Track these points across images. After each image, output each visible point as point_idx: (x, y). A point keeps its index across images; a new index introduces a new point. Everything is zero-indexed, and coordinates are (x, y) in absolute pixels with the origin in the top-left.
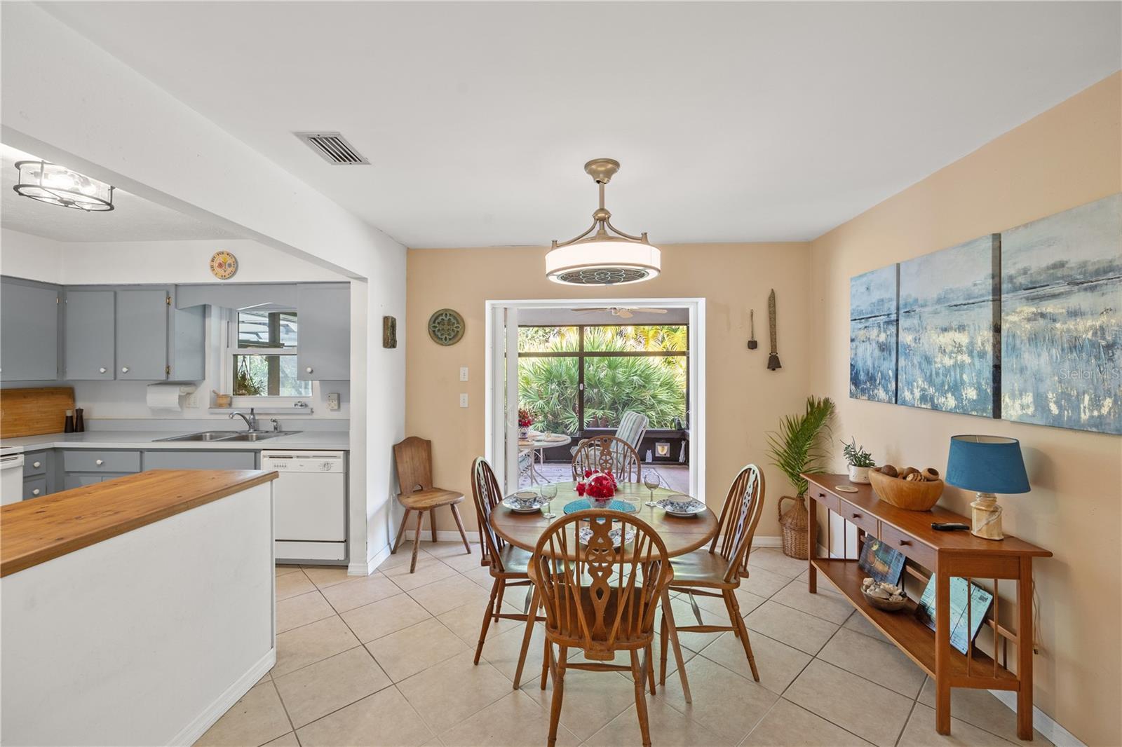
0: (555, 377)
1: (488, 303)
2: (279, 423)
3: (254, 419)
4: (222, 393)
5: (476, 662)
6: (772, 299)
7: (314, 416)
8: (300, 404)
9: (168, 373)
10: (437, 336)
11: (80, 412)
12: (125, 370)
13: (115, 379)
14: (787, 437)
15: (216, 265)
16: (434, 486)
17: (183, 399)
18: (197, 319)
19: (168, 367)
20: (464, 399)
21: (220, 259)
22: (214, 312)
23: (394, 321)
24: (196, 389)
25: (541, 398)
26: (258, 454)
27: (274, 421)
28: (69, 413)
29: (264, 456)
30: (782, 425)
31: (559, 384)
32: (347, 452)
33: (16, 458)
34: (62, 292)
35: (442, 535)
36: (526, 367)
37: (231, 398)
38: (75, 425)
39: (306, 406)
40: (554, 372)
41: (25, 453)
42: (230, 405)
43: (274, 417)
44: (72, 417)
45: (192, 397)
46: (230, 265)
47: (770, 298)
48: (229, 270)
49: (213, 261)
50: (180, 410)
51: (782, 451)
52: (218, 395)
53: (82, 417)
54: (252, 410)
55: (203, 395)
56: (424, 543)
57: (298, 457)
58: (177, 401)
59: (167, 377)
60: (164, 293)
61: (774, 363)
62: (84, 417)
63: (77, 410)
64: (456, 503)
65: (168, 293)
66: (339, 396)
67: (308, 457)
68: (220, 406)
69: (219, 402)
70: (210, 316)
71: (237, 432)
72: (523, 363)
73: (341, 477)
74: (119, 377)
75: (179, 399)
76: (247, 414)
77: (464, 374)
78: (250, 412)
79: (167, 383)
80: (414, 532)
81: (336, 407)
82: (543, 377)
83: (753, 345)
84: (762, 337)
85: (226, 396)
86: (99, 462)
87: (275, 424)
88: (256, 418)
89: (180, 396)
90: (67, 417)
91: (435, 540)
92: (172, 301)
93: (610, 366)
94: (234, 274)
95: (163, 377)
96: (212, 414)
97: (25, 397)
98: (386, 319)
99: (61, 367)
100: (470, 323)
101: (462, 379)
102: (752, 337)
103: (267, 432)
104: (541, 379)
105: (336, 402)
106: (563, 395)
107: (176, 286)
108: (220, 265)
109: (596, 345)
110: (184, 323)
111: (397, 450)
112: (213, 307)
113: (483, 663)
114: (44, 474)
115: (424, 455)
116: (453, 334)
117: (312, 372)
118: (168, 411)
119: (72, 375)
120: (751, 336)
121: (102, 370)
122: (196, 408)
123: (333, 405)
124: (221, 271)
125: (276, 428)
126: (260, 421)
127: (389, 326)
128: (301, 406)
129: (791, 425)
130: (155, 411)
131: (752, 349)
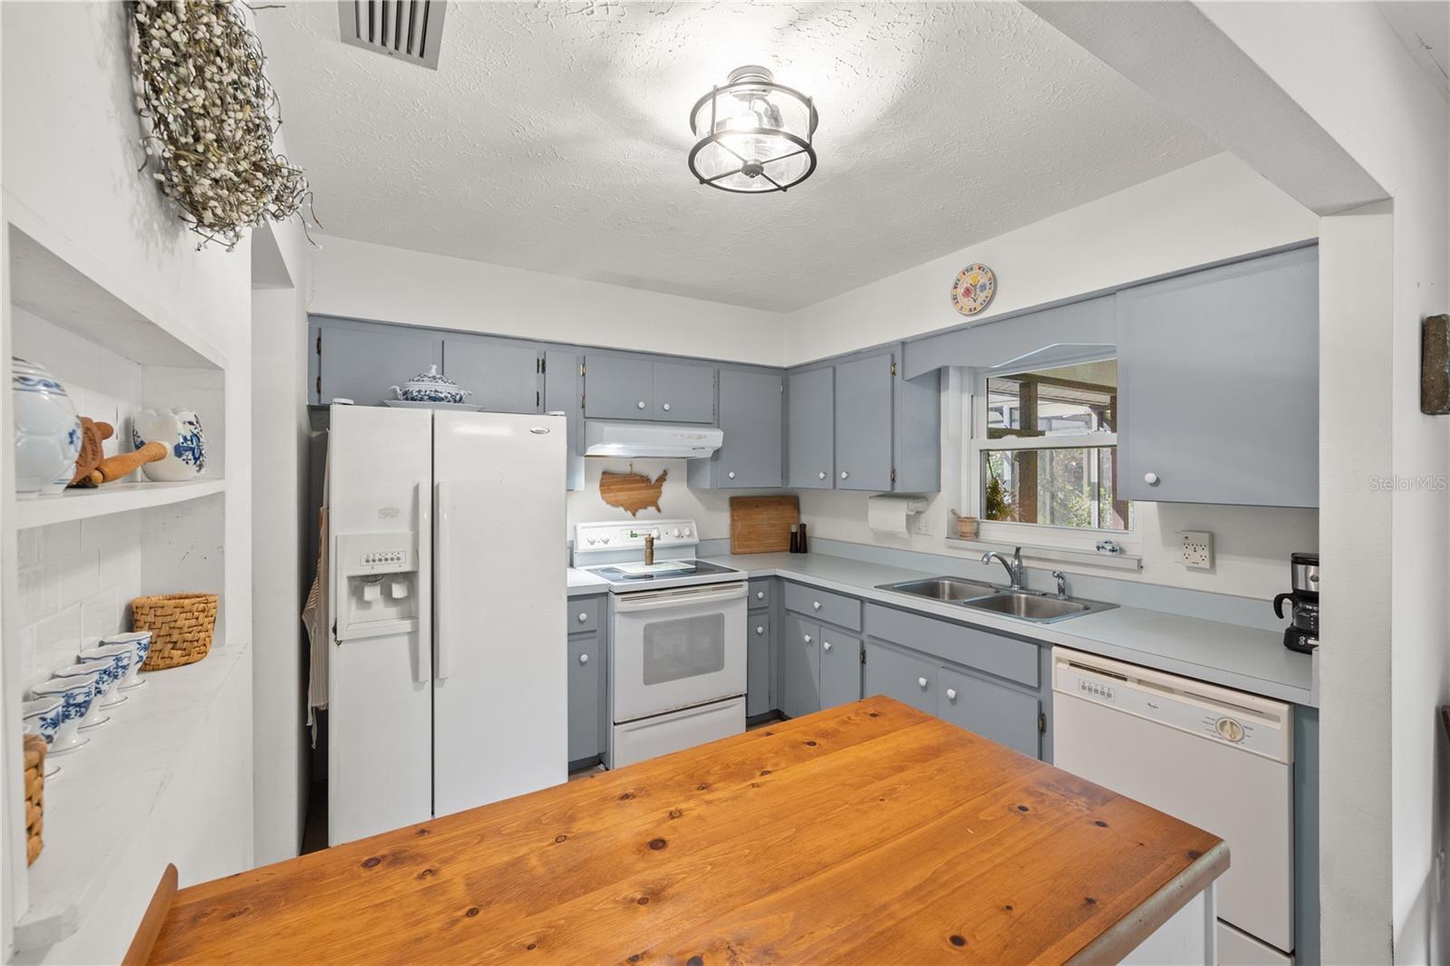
2: (1068, 581)
3: (1020, 566)
4: (964, 514)
7: (1145, 577)
8: (1109, 547)
9: (893, 480)
11: (803, 527)
12: (844, 475)
13: (835, 488)
15: (961, 290)
17: (912, 520)
18: (930, 393)
19: (893, 472)
21: (966, 282)
22: (953, 379)
24: (928, 505)
26: (1044, 651)
27: (1059, 576)
28: (794, 529)
29: (1059, 660)
32: (1301, 711)
33: (741, 586)
34: (785, 375)
37: (978, 523)
38: (799, 543)
39: (1122, 551)
41: (750, 580)
42: (977, 534)
43: (1059, 568)
44: (796, 533)
45: (923, 518)
46: (983, 287)
48: (982, 296)
49: (956, 288)
50: (907, 536)
52: (959, 517)
53: (805, 534)
54: (1018, 550)
55: (938, 514)
57: (1140, 682)
58: (905, 522)
59: (893, 488)
60: (888, 358)
62: (808, 535)
63: (801, 525)
65: (893, 357)
66: (1212, 537)
67: (1170, 690)
68: (962, 536)
69: (962, 530)
70: (947, 388)
71: (990, 586)
74: (839, 485)
75: (907, 520)
76: (1009, 555)
78: (1014, 553)
79: (890, 496)
81: (1206, 564)
85: (970, 520)
86: (817, 605)
87: (1061, 581)
88: (1024, 565)
89: (908, 516)
90: (792, 533)
92: (898, 369)
94: (988, 302)
95: (888, 488)
96: (950, 547)
97: (757, 507)
98: (1434, 324)
99: (785, 474)
103: (1044, 595)
105: (1206, 553)
107: (903, 343)
108: (967, 292)
110: (913, 402)
112: (951, 371)
114: (767, 607)
117: (1157, 482)
118: (892, 536)
119: (796, 482)
121: (822, 475)
122: (930, 535)
123: (1196, 557)
124: (968, 303)
125: (1061, 590)
126: (1030, 571)
127: (1447, 345)
128: (1113, 550)
130: (878, 534)
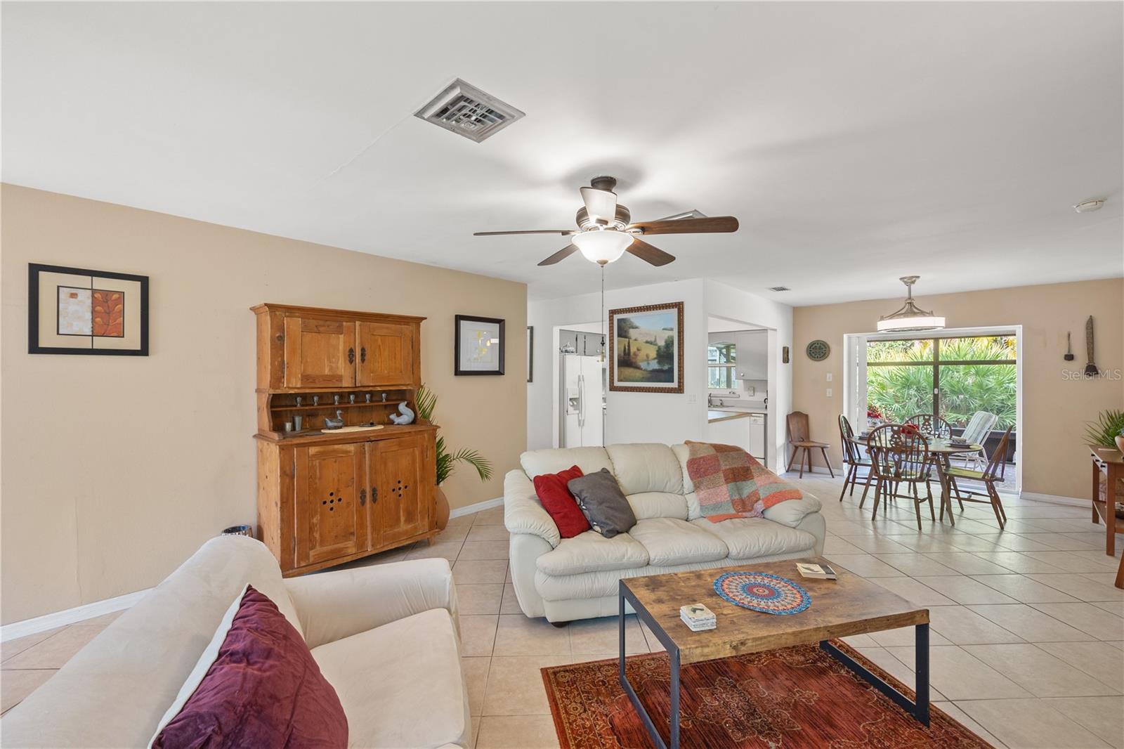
0: (912, 383)
1: (845, 336)
2: (723, 401)
5: (841, 500)
6: (1090, 325)
7: (740, 399)
8: (732, 392)
10: (811, 355)
14: (1105, 425)
16: (811, 440)
20: (829, 392)
23: (788, 348)
25: (897, 402)
27: (721, 400)
30: (1102, 418)
31: (918, 390)
32: (766, 415)
35: (815, 469)
36: (881, 374)
39: (735, 393)
40: (912, 378)
47: (1088, 321)
51: (1100, 436)
56: (805, 472)
61: (1092, 370)
64: (825, 447)
66: (762, 388)
72: (879, 370)
73: (763, 427)
77: (829, 377)
80: (800, 466)
81: (752, 394)
82: (899, 383)
83: (1069, 357)
84: (1080, 351)
87: (721, 402)
88: (712, 399)
91: (810, 471)
93: (977, 373)
98: (784, 348)
100: (833, 348)
101: (828, 380)
102: (1069, 352)
103: (717, 406)
104: (896, 385)
105: (752, 392)
106: (922, 399)
109: (962, 353)
111: (788, 417)
113: (844, 501)
115: (804, 422)
116: (822, 355)
117: (743, 376)
120: (1067, 349)
125: (721, 404)
126: (714, 400)
127: (786, 351)
129: (1112, 417)
131: (1069, 360)
